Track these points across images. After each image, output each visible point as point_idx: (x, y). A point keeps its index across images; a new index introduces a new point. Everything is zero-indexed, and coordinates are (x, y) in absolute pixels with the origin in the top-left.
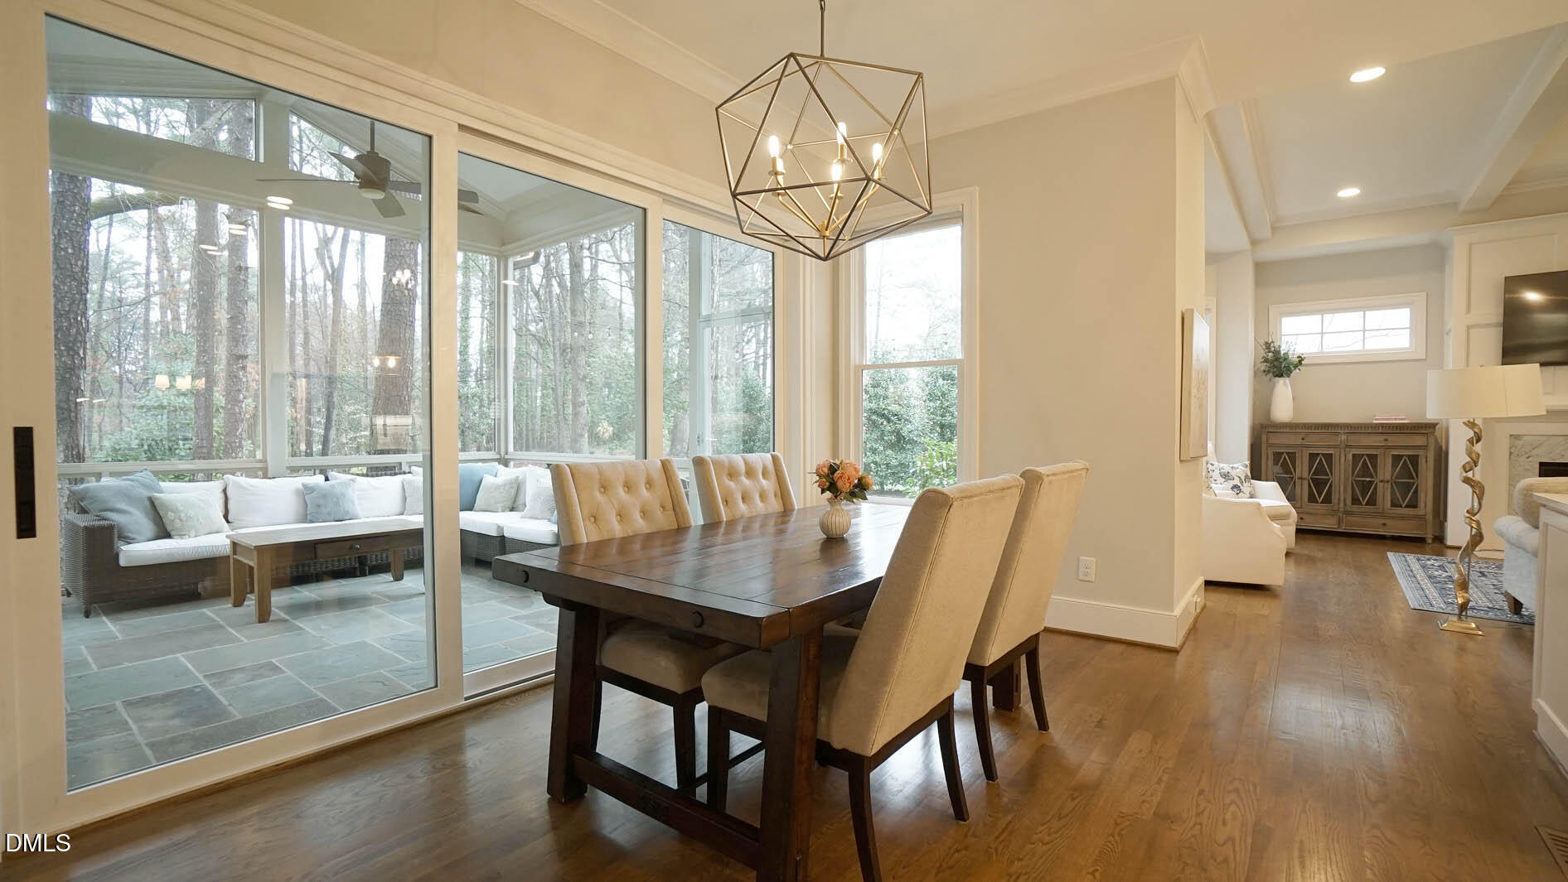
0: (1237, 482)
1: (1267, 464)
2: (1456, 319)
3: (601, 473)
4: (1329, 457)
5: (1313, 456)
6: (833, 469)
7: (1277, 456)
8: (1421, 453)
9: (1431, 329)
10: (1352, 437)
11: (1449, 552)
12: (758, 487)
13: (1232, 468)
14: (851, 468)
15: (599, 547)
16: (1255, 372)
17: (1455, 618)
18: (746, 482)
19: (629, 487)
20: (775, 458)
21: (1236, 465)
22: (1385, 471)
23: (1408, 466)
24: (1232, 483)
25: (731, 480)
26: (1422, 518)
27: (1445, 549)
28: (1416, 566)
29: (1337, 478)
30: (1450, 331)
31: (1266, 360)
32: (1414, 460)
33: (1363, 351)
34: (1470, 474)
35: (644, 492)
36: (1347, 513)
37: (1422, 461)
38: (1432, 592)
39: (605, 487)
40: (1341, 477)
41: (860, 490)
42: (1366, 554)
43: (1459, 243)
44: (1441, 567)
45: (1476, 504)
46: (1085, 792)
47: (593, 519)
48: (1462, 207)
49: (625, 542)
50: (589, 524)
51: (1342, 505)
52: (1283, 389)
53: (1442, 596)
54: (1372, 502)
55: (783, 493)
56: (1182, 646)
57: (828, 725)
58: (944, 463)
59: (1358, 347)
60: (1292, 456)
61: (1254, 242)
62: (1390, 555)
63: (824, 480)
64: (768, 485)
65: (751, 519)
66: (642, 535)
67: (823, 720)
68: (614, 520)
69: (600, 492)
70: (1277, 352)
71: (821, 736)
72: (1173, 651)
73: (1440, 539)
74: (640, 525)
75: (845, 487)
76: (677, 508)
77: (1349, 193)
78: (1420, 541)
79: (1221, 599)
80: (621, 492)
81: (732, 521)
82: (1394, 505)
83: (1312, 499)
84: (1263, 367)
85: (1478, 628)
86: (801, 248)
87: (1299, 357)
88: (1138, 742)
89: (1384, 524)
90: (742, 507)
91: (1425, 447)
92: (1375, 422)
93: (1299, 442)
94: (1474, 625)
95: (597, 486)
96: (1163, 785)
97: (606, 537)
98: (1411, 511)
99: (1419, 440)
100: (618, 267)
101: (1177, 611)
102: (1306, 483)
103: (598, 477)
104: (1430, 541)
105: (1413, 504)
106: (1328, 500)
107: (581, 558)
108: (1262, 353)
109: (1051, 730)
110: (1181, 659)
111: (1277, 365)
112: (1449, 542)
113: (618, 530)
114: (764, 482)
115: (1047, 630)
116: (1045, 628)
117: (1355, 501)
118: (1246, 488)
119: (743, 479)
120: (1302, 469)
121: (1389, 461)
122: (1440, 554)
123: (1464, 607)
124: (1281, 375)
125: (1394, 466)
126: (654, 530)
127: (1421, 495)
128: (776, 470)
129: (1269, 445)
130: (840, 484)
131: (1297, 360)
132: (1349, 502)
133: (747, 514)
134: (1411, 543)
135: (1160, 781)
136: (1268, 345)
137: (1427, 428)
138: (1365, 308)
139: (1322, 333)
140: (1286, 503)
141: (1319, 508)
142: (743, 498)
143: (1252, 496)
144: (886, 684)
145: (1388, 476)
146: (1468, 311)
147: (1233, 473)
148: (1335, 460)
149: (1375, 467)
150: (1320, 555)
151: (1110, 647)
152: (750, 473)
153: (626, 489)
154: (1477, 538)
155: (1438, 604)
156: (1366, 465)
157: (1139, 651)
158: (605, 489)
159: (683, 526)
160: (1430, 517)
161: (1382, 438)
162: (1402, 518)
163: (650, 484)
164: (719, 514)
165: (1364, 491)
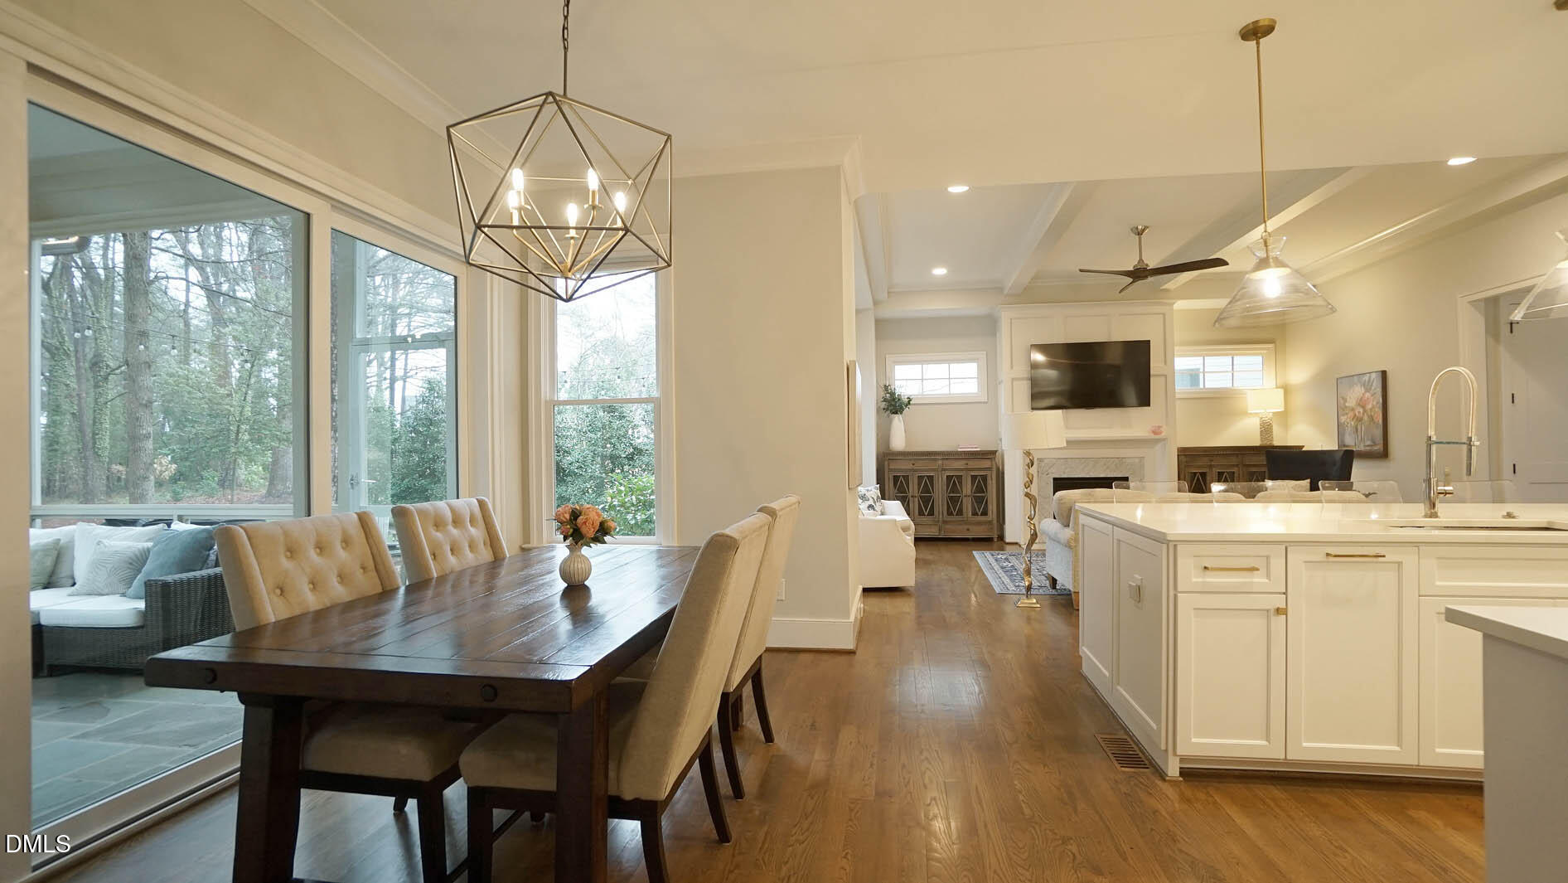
0: (871, 502)
1: (889, 485)
2: (1005, 372)
3: (286, 534)
4: (931, 478)
5: (920, 478)
6: (575, 515)
7: (896, 478)
8: (988, 473)
9: (990, 378)
10: (946, 462)
11: (1008, 547)
12: (466, 536)
13: (868, 490)
14: (594, 513)
15: (287, 626)
16: (877, 410)
17: (1025, 597)
18: (455, 531)
19: (321, 548)
20: (481, 504)
21: (870, 488)
22: (967, 488)
23: (980, 484)
24: (868, 503)
25: (437, 531)
26: (990, 522)
27: (1005, 545)
28: (991, 560)
29: (937, 496)
30: (1002, 381)
31: (885, 400)
32: (984, 478)
33: (950, 394)
34: (1028, 490)
35: (342, 554)
36: (945, 522)
37: (989, 478)
38: (1006, 580)
39: (292, 551)
40: (940, 493)
41: (602, 533)
42: (959, 552)
43: (1006, 316)
44: (1007, 559)
45: (1033, 512)
46: (821, 787)
47: (278, 591)
48: (1006, 292)
49: (320, 615)
50: (275, 599)
51: (941, 516)
52: (898, 422)
53: (1013, 581)
54: (960, 513)
55: (493, 540)
56: (857, 649)
57: (618, 779)
58: (634, 497)
59: (946, 391)
60: (906, 478)
61: (876, 303)
62: (974, 552)
63: (568, 526)
64: (477, 532)
65: (462, 573)
66: (339, 604)
67: (612, 774)
68: (306, 588)
69: (286, 557)
70: (892, 394)
71: (612, 791)
72: (851, 653)
73: (1001, 537)
74: (339, 593)
75: (590, 532)
76: (381, 567)
77: (940, 272)
78: (988, 540)
79: (876, 602)
80: (313, 554)
81: (442, 576)
82: (975, 514)
83: (921, 513)
84: (883, 405)
85: (1037, 603)
86: (543, 288)
87: (908, 398)
88: (848, 735)
89: (968, 530)
90: (452, 560)
91: (990, 469)
92: (959, 450)
93: (910, 466)
94: (1035, 601)
95: (282, 549)
96: (875, 767)
97: (297, 612)
98: (983, 518)
99: (986, 464)
100: (182, 261)
101: (852, 619)
102: (917, 499)
103: (282, 538)
104: (996, 540)
105: (985, 513)
106: (931, 513)
107: (266, 641)
108: (882, 394)
109: (776, 741)
110: (858, 656)
111: (893, 405)
112: (1008, 539)
113: (312, 601)
114: (472, 530)
115: (768, 650)
116: (767, 648)
117: (950, 513)
118: (878, 507)
119: (451, 528)
120: (913, 489)
121: (970, 479)
122: (1002, 549)
123: (1029, 588)
124: (897, 413)
125: (973, 484)
126: (354, 597)
127: (990, 507)
128: (483, 517)
129: (890, 470)
130: (584, 530)
131: (907, 400)
132: (945, 513)
133: (458, 568)
134: (985, 542)
135: (872, 765)
136: (886, 387)
137: (989, 455)
138: (949, 361)
139: (922, 379)
140: (907, 518)
141: (925, 519)
142: (451, 550)
143: (882, 514)
144: (679, 725)
145: (969, 492)
146: (1012, 368)
147: (868, 495)
148: (935, 480)
149: (960, 483)
150: (930, 557)
151: (802, 656)
152: (457, 521)
153: (318, 550)
154: (1034, 537)
155: (1012, 588)
156: (954, 483)
157: (825, 657)
158: (291, 553)
159: (388, 588)
160: (995, 522)
161: (964, 462)
162: (979, 523)
163: (346, 542)
164: (427, 569)
165: (954, 504)
